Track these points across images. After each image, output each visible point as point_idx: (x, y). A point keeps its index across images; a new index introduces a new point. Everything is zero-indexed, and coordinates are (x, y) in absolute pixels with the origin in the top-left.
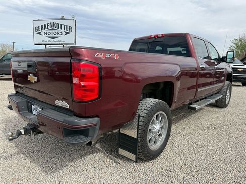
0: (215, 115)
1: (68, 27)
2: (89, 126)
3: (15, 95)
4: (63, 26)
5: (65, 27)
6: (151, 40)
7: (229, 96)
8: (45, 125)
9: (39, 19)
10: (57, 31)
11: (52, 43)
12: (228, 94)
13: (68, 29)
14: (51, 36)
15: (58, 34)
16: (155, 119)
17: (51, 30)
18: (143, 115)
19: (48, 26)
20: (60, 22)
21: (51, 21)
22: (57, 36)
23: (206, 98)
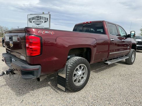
0: (124, 69)
1: (46, 18)
2: (34, 70)
3: (6, 54)
4: (43, 18)
5: (45, 18)
6: (84, 25)
7: (134, 58)
8: (17, 70)
9: (31, 14)
10: (40, 21)
11: (37, 27)
12: (133, 56)
13: (46, 20)
14: (37, 23)
15: (41, 22)
16: (79, 68)
17: (37, 20)
18: (71, 65)
19: (35, 18)
20: (42, 16)
21: (37, 15)
22: (40, 23)
23: (117, 58)
